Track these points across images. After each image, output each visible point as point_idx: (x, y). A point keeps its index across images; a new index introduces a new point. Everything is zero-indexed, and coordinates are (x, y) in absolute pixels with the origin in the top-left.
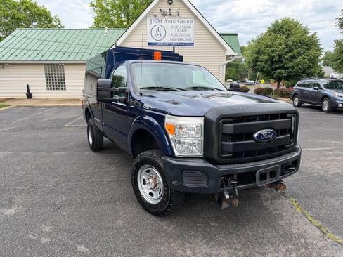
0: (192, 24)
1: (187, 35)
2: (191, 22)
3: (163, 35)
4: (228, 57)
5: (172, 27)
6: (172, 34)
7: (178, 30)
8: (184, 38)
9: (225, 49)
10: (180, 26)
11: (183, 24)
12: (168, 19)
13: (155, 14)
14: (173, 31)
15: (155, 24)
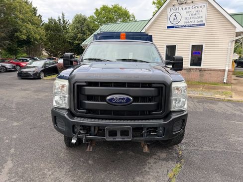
0: (205, 8)
1: (199, 18)
2: (203, 7)
3: (179, 20)
4: (238, 34)
5: (187, 12)
6: (186, 18)
7: (192, 15)
8: (196, 20)
9: (235, 27)
10: (193, 11)
11: (197, 9)
12: (184, 6)
13: (173, 4)
14: (187, 15)
15: (173, 12)
